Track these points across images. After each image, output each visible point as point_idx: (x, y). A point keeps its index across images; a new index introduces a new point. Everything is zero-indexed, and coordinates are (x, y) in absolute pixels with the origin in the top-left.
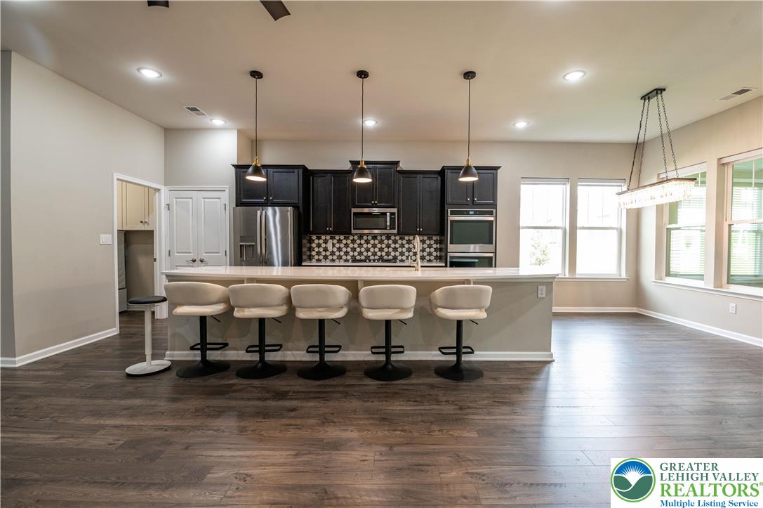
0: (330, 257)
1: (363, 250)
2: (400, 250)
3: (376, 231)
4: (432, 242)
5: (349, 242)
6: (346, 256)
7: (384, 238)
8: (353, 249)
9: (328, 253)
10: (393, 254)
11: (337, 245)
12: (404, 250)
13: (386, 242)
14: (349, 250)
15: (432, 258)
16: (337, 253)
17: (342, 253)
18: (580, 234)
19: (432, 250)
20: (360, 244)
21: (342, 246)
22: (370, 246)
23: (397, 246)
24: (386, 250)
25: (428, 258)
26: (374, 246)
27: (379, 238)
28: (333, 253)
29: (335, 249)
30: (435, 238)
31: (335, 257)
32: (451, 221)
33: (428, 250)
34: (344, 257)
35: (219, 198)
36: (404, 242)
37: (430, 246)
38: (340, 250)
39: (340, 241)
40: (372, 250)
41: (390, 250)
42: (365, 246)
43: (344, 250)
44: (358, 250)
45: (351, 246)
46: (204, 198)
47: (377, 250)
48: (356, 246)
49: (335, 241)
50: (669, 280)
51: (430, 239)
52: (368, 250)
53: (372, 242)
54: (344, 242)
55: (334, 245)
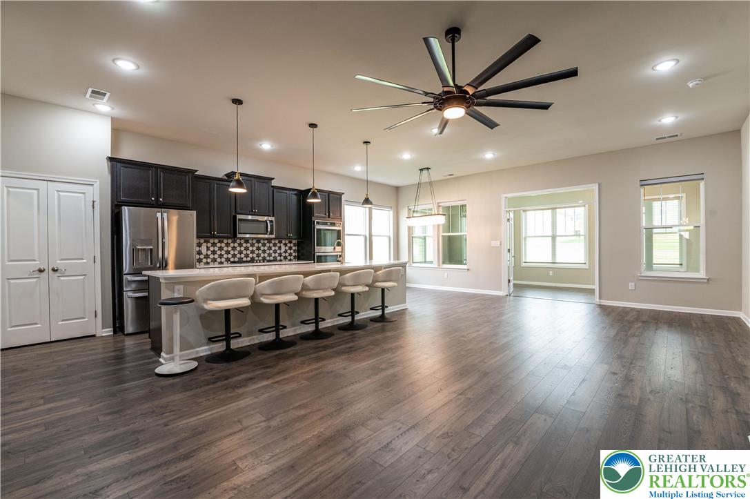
0: (204, 260)
1: (236, 252)
2: (268, 252)
3: (248, 236)
4: (292, 245)
5: (223, 245)
6: (221, 258)
7: (254, 241)
8: (228, 252)
9: (202, 257)
10: (262, 255)
11: (212, 249)
12: (271, 252)
13: (256, 245)
14: (223, 252)
15: (292, 258)
16: (212, 256)
17: (216, 256)
18: (373, 238)
19: (292, 251)
20: (234, 247)
21: (216, 249)
22: (242, 249)
23: (266, 248)
24: (257, 252)
25: (289, 258)
26: (247, 249)
27: (250, 241)
28: (207, 256)
29: (209, 253)
30: (294, 242)
31: (209, 260)
32: (317, 229)
33: (289, 251)
34: (219, 260)
35: (84, 193)
36: (271, 245)
37: (290, 248)
38: (214, 252)
39: (214, 245)
40: (245, 252)
41: (260, 252)
42: (238, 249)
43: (219, 252)
44: (232, 252)
45: (225, 249)
46: (57, 191)
47: (249, 252)
48: (230, 249)
49: (209, 245)
50: (414, 265)
51: (290, 242)
52: (241, 252)
53: (244, 245)
54: (219, 245)
55: (208, 249)
